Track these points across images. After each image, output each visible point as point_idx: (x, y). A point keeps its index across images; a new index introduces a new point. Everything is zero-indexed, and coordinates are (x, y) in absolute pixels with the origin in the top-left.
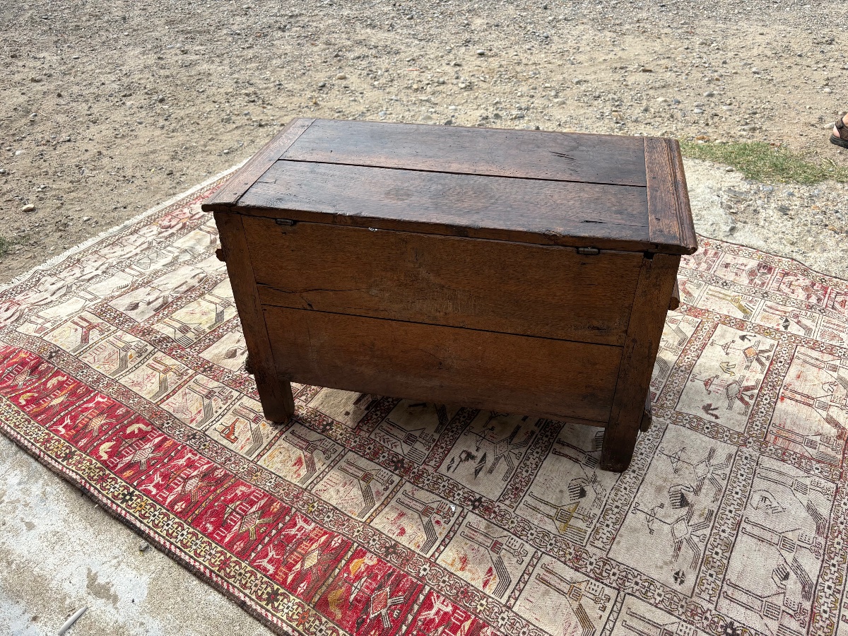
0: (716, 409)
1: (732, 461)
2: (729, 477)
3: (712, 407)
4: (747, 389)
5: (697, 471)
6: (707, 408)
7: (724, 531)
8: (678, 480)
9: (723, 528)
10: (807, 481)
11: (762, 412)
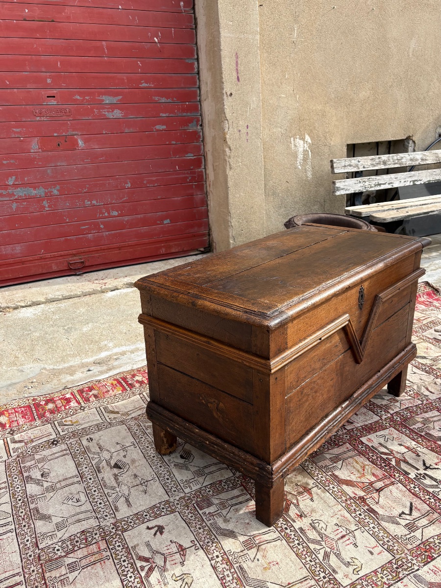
0: (155, 534)
1: (113, 509)
2: (106, 497)
3: (158, 533)
4: (151, 570)
5: (126, 487)
6: (161, 529)
7: (86, 468)
8: (130, 473)
9: (88, 469)
10: (59, 534)
11: (124, 561)
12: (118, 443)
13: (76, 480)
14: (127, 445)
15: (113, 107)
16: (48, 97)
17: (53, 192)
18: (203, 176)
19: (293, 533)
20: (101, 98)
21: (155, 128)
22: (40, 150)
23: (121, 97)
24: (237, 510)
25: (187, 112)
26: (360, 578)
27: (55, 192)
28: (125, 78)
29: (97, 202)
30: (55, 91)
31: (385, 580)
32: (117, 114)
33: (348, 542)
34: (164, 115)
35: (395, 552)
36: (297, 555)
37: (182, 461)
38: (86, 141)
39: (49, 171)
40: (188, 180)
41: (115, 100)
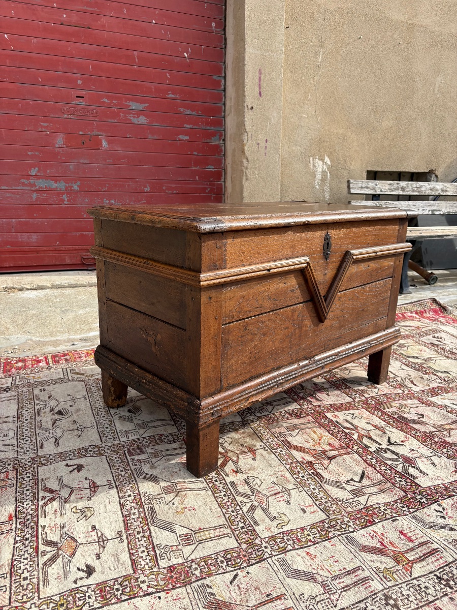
0: (72, 471)
2: (36, 436)
3: (76, 470)
4: (52, 500)
5: (61, 430)
7: (27, 411)
11: (28, 490)
12: (69, 395)
13: (11, 419)
14: (78, 397)
15: (138, 113)
16: (77, 97)
17: (73, 187)
18: (222, 189)
19: (222, 486)
20: (128, 104)
21: (179, 138)
22: (65, 146)
23: (147, 105)
24: (169, 460)
25: (210, 126)
26: (283, 533)
27: (76, 187)
28: (153, 87)
29: (115, 202)
30: (84, 92)
31: (311, 537)
32: (143, 120)
33: (280, 499)
34: (188, 126)
35: (331, 512)
36: (219, 505)
37: (128, 414)
38: (109, 142)
39: (71, 167)
40: (207, 191)
41: (141, 107)
